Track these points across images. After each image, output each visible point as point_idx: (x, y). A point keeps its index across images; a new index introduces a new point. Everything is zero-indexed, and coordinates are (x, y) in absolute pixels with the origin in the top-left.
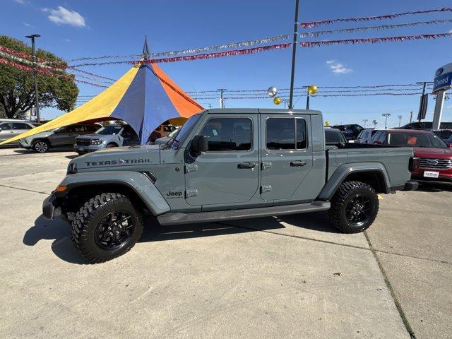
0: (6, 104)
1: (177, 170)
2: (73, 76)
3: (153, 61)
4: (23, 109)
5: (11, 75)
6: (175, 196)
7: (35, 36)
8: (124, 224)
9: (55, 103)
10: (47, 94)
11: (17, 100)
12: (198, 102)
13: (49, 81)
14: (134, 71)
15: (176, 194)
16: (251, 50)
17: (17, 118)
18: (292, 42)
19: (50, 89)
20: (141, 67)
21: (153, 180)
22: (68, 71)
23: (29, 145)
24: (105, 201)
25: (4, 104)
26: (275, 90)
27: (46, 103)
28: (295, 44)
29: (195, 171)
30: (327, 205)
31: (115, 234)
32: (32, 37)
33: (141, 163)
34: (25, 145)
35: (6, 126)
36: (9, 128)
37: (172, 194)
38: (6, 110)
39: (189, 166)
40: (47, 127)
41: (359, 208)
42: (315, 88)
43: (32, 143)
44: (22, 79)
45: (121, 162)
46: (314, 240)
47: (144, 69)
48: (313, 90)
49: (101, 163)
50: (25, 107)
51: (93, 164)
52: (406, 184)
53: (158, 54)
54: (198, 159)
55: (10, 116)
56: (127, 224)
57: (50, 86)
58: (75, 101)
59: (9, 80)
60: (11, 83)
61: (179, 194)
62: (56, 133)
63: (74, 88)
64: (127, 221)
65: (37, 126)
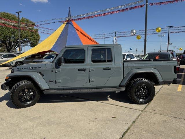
0: (7, 45)
1: (52, 71)
2: (37, 30)
3: (72, 20)
4: (14, 47)
5: (9, 31)
6: (51, 82)
7: (19, 12)
8: (31, 93)
9: (29, 44)
10: (25, 39)
11: (12, 43)
12: (95, 40)
13: (26, 33)
14: (63, 26)
15: (52, 81)
16: (122, 10)
17: (12, 52)
18: (145, 4)
19: (26, 37)
20: (67, 24)
21: (42, 75)
22: (35, 28)
23: (14, 65)
24: (22, 83)
25: (6, 45)
26: (134, 31)
27: (25, 44)
28: (147, 5)
29: (60, 72)
30: (124, 89)
31: (27, 97)
32: (19, 13)
33: (38, 69)
34: (12, 65)
35: (5, 56)
36: (7, 57)
37: (50, 81)
38: (7, 48)
39: (56, 69)
40: (21, 56)
41: (143, 91)
42: (160, 29)
43: (15, 64)
44: (14, 33)
45: (30, 68)
46: (117, 106)
47: (67, 25)
48: (159, 30)
49: (23, 69)
50: (15, 46)
51: (20, 69)
52: (173, 80)
53: (75, 17)
54: (61, 67)
55: (9, 51)
56: (32, 94)
57: (26, 36)
58: (38, 42)
59: (8, 34)
60: (9, 35)
61: (53, 81)
62: (26, 59)
63: (38, 36)
64: (32, 92)
65: (18, 55)
